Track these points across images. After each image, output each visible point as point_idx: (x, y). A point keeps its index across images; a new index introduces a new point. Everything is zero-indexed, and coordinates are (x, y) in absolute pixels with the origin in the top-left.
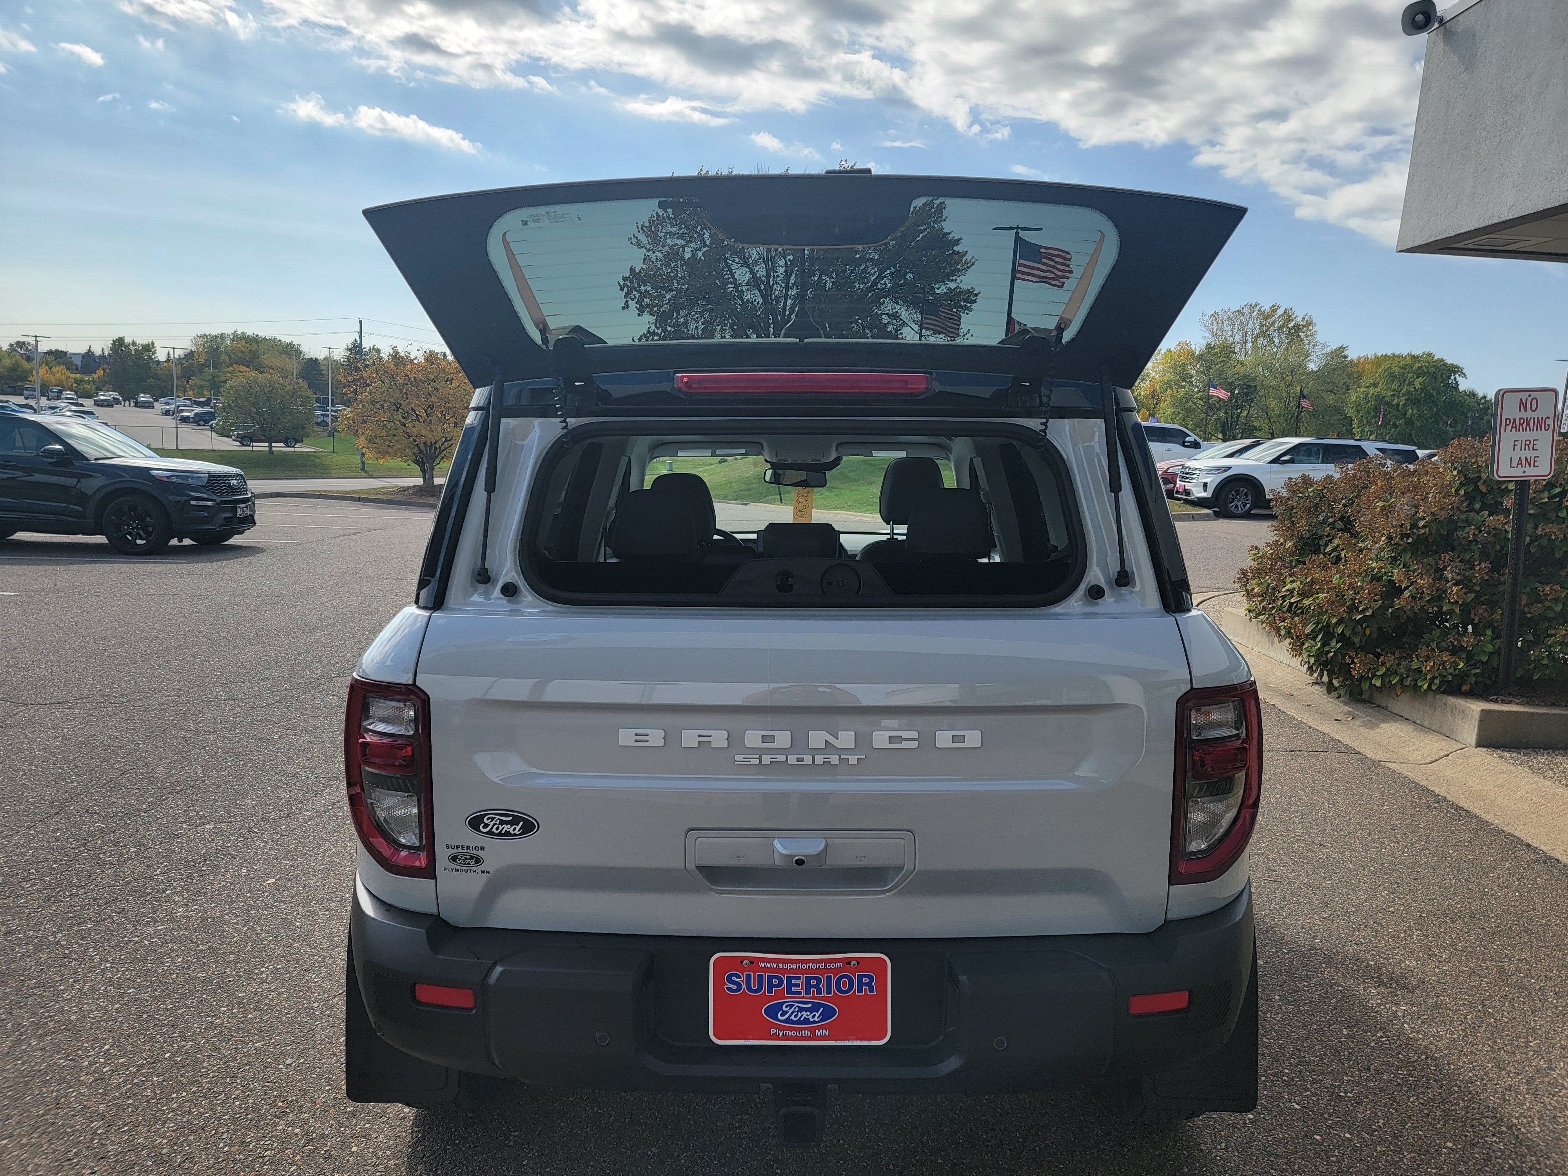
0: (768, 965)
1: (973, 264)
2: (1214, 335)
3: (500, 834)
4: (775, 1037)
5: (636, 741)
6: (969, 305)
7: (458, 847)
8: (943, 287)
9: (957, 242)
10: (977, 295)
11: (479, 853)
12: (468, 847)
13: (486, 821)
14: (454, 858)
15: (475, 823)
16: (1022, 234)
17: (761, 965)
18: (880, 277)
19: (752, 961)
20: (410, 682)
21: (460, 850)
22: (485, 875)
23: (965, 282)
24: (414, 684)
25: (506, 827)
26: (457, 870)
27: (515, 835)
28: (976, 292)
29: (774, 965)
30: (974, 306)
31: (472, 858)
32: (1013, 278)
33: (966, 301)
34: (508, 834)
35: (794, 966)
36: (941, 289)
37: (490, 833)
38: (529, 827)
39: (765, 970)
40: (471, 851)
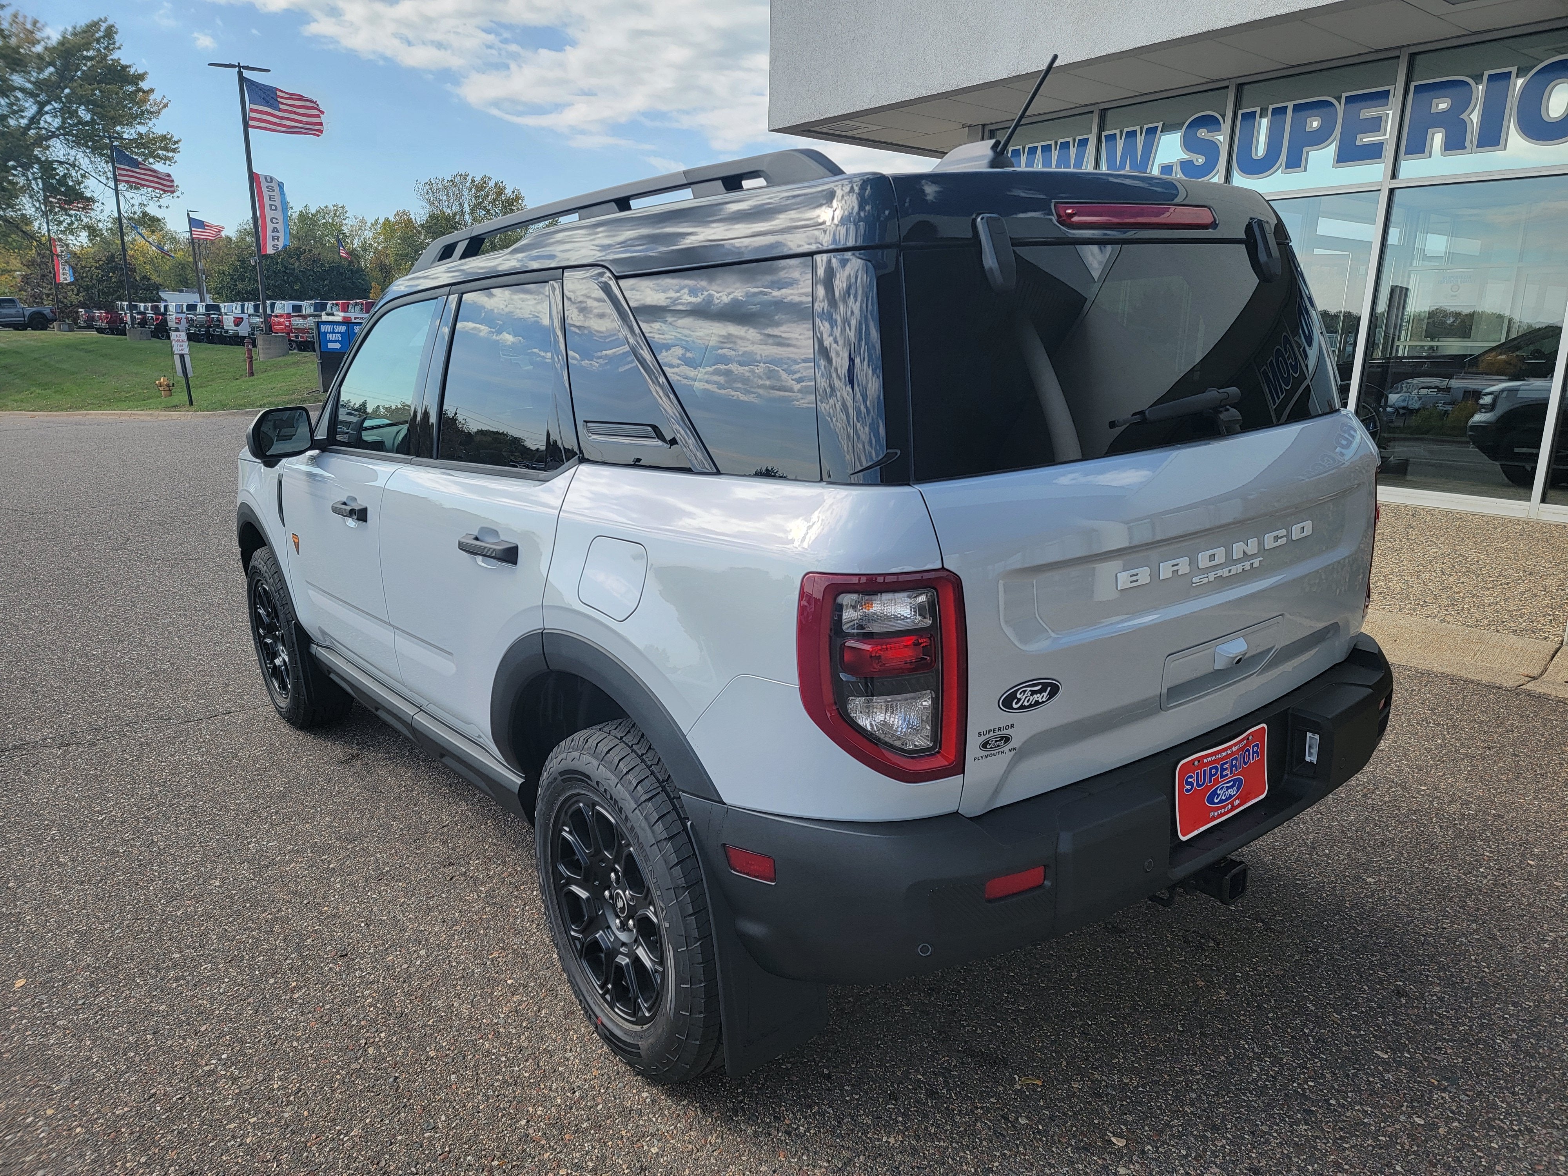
0: (1209, 759)
1: (165, 106)
2: (432, 205)
3: (1031, 706)
4: (1214, 819)
5: (1132, 582)
6: (170, 154)
7: (990, 731)
8: (132, 131)
9: (141, 77)
10: (176, 142)
11: (1009, 732)
12: (999, 729)
13: (1019, 696)
14: (985, 745)
15: (1008, 702)
16: (246, 74)
17: (1205, 761)
18: (40, 113)
19: (1199, 759)
20: (940, 566)
21: (992, 734)
22: (1013, 752)
23: (158, 126)
24: (943, 568)
25: (1036, 697)
26: (986, 756)
27: (1043, 702)
28: (175, 139)
29: (1213, 758)
30: (177, 156)
31: (1002, 738)
32: (246, 126)
33: (165, 149)
34: (1037, 703)
35: (1225, 754)
36: (129, 133)
37: (1022, 707)
38: (1054, 690)
39: (1209, 763)
40: (1002, 732)
